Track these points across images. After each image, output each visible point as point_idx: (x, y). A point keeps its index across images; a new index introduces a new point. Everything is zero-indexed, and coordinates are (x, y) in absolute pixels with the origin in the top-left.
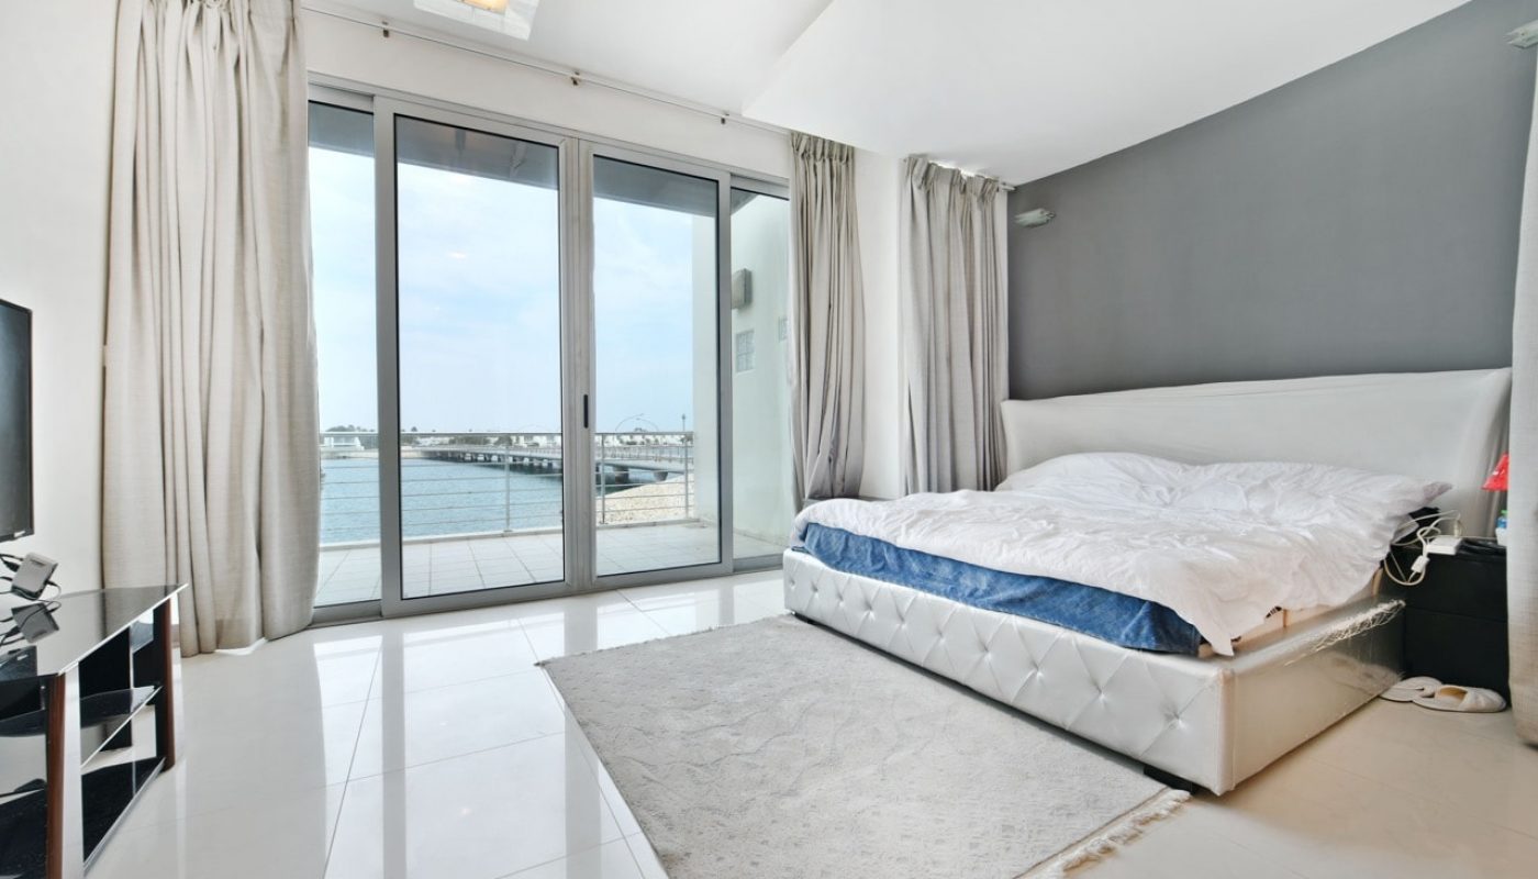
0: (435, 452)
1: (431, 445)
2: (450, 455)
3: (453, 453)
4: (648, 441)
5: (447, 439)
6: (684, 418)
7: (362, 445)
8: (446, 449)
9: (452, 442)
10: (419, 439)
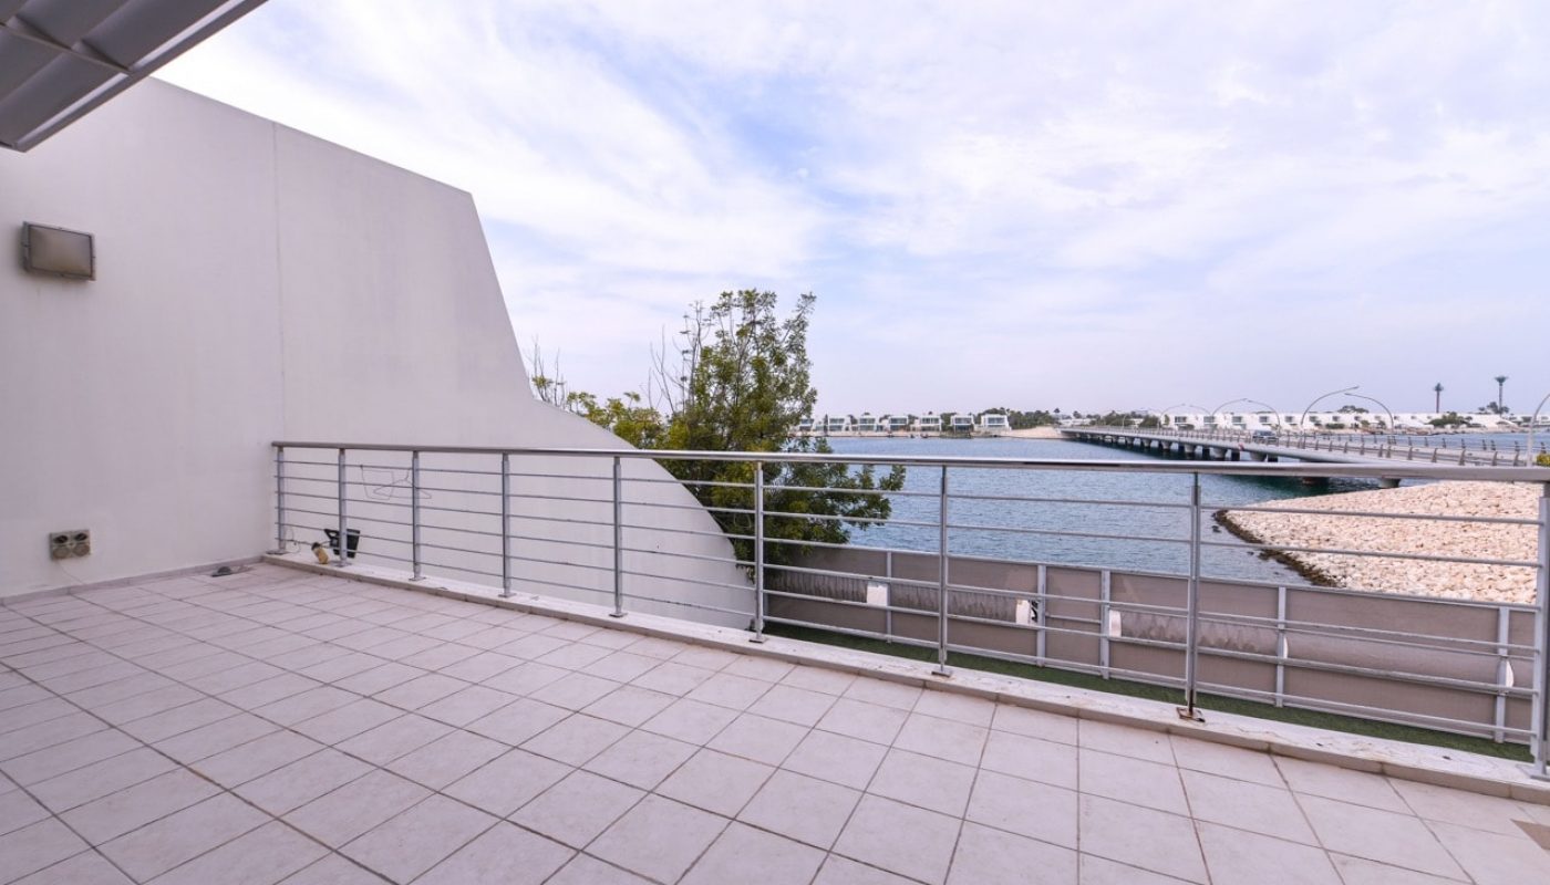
0: (1074, 433)
1: (1072, 426)
2: (1089, 437)
3: (1092, 435)
4: (1365, 423)
5: (1088, 421)
6: (1438, 389)
7: (1010, 425)
8: (1084, 430)
9: (1093, 423)
10: (1061, 421)
